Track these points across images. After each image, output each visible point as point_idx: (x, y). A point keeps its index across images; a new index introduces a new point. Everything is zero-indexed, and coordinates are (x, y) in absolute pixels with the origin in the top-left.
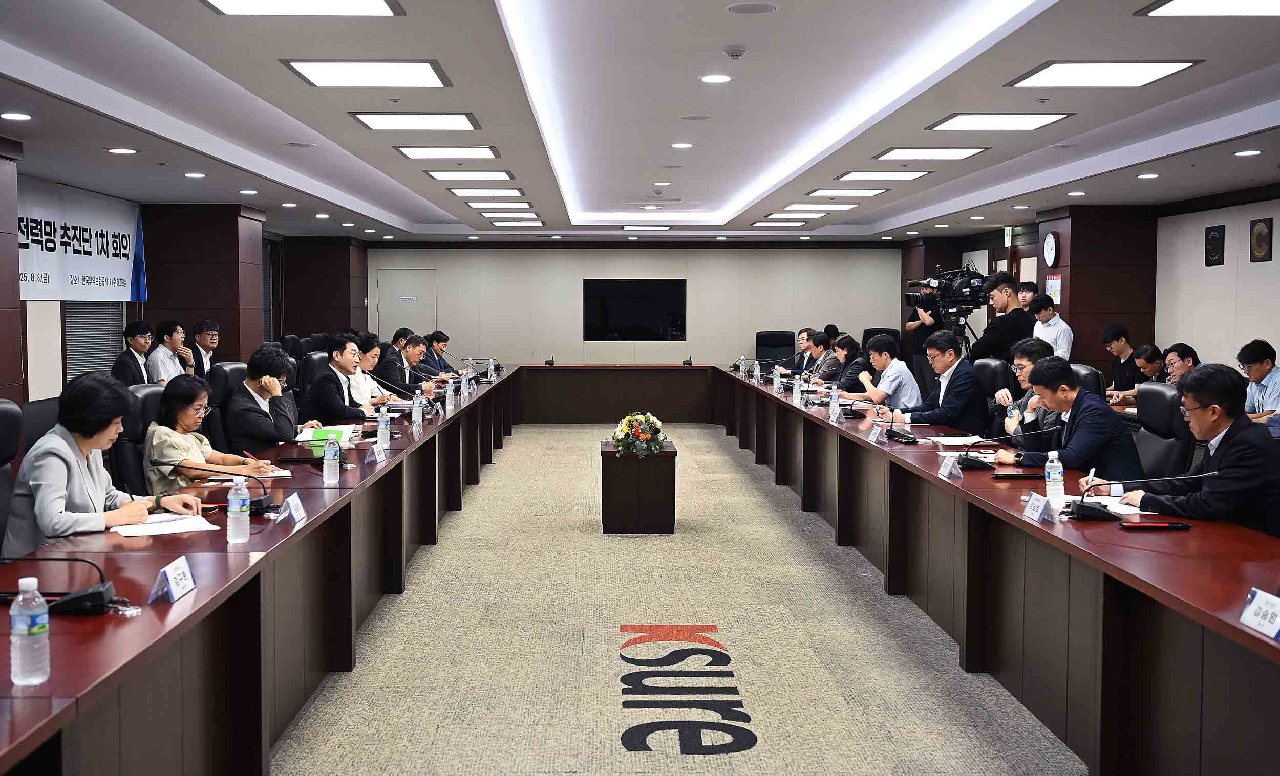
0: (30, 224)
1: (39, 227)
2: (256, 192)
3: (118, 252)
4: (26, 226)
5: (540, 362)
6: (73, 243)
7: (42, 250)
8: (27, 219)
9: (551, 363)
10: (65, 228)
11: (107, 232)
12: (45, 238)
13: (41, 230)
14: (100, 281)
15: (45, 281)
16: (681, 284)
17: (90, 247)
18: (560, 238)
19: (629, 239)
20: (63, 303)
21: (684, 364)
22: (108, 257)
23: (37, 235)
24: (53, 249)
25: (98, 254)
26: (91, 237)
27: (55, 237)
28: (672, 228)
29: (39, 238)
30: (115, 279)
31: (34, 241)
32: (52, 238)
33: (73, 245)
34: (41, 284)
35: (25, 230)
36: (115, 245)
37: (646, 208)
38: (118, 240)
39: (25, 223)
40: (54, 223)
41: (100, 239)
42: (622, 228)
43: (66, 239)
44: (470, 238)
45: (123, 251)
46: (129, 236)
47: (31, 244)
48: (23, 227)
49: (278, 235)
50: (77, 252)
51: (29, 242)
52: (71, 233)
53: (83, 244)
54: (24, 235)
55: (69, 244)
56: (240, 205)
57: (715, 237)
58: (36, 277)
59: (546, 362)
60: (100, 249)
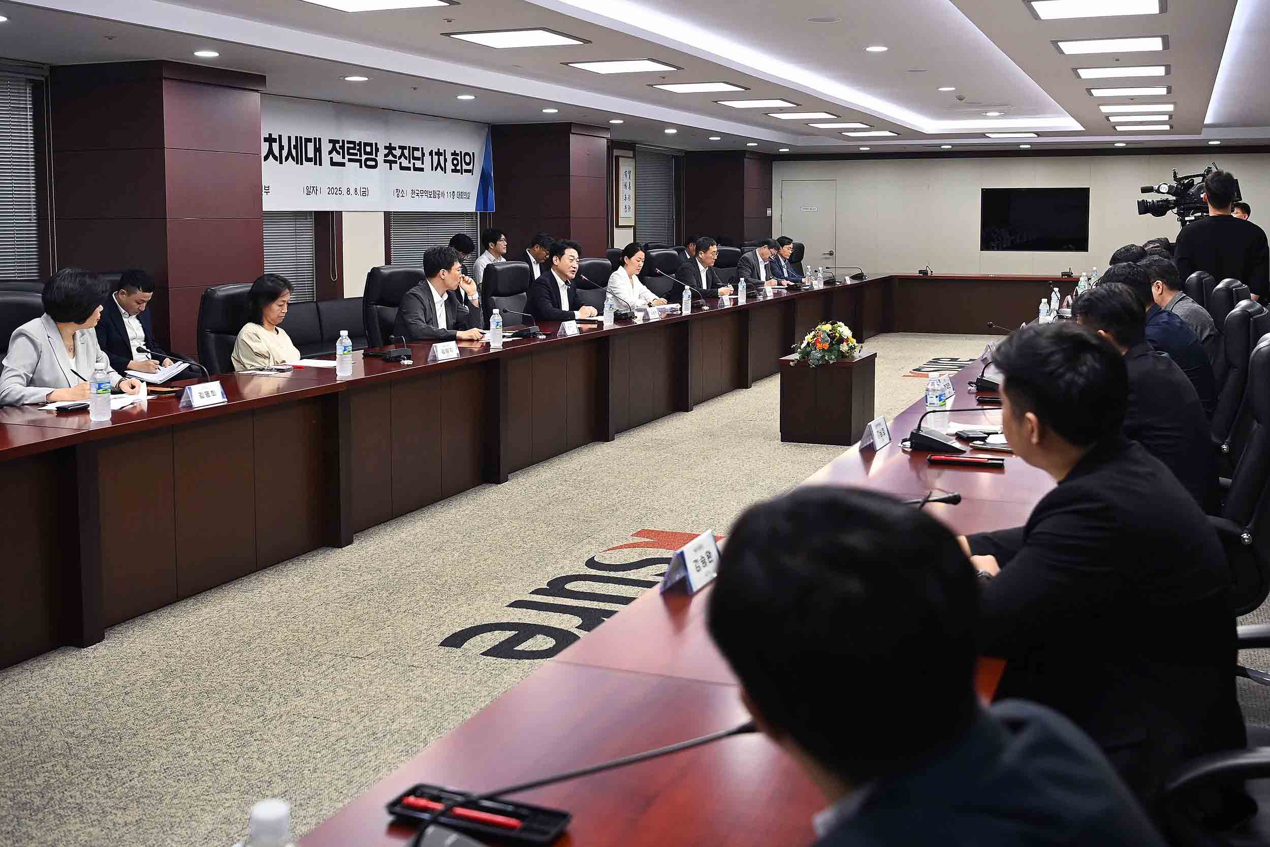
0: (346, 145)
1: (358, 147)
2: (556, 111)
3: (459, 168)
4: (342, 147)
5: (913, 270)
6: (400, 161)
7: (361, 167)
8: (343, 141)
9: (924, 273)
10: (390, 148)
11: (445, 151)
12: (364, 157)
13: (359, 150)
14: (435, 195)
15: (364, 193)
16: (1085, 193)
17: (423, 164)
18: (950, 147)
19: (1021, 146)
20: (387, 215)
21: (1062, 276)
22: (445, 173)
23: (356, 154)
24: (375, 167)
25: (432, 170)
26: (423, 155)
27: (376, 156)
28: (1038, 134)
29: (358, 157)
30: (454, 192)
31: (350, 160)
32: (374, 157)
33: (400, 163)
34: (359, 197)
35: (341, 151)
36: (455, 162)
37: (988, 114)
38: (459, 158)
39: (341, 144)
40: (376, 144)
41: (435, 158)
42: (983, 135)
43: (390, 158)
44: (861, 149)
45: (465, 167)
46: (473, 153)
47: (347, 164)
48: (338, 149)
49: (680, 151)
50: (402, 168)
51: (346, 161)
52: (398, 152)
53: (412, 161)
54: (340, 155)
55: (395, 162)
56: (571, 123)
57: (1114, 142)
58: (352, 192)
59: (920, 272)
60: (435, 165)
